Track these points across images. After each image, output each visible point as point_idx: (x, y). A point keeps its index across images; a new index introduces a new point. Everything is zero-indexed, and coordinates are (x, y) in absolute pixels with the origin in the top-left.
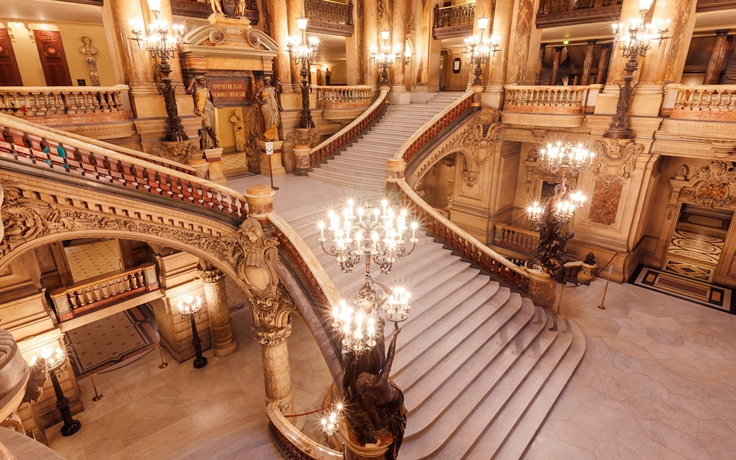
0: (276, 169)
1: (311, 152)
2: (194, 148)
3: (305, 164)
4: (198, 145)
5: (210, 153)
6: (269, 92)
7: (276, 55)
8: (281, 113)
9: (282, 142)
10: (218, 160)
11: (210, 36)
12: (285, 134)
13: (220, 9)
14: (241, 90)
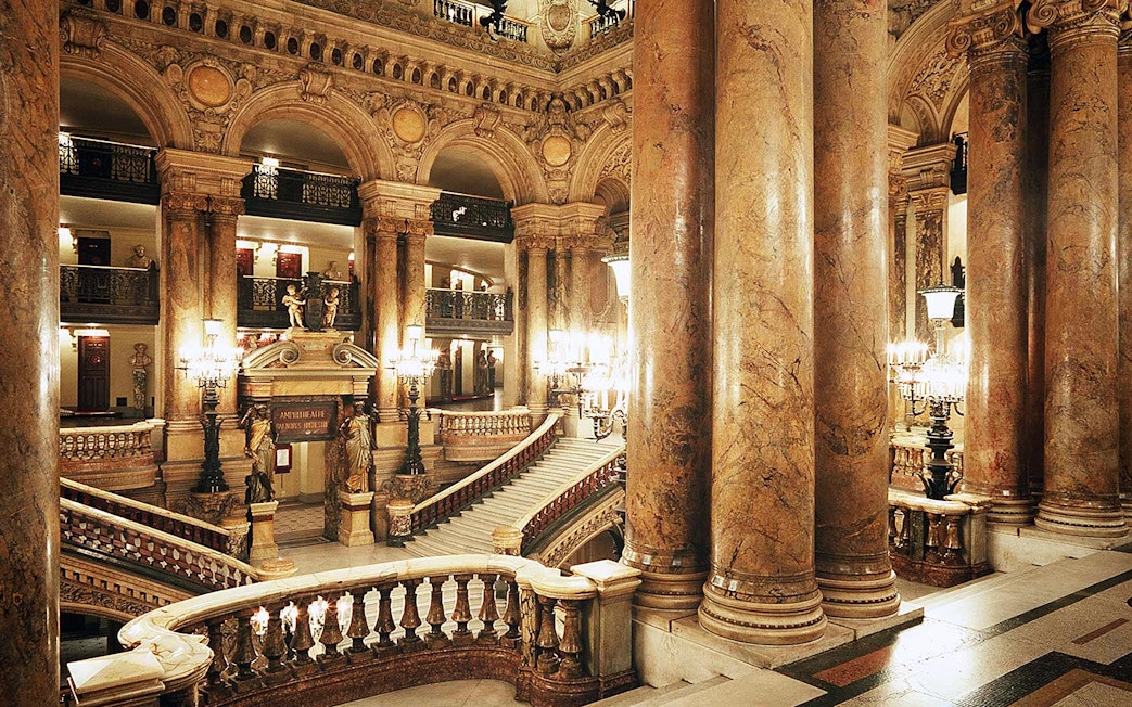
0: (358, 535)
1: (413, 511)
2: (236, 501)
3: (402, 528)
4: (243, 497)
5: (257, 508)
6: (360, 423)
7: (374, 374)
8: (373, 452)
9: (373, 493)
10: (269, 518)
11: (281, 356)
12: (379, 481)
13: (300, 322)
14: (321, 419)
